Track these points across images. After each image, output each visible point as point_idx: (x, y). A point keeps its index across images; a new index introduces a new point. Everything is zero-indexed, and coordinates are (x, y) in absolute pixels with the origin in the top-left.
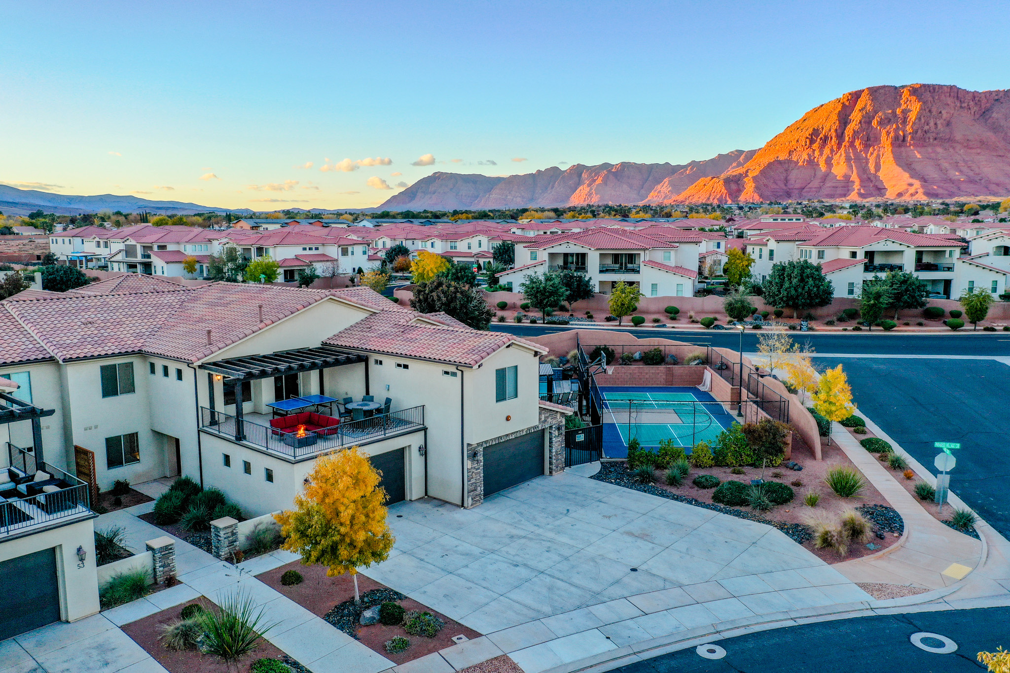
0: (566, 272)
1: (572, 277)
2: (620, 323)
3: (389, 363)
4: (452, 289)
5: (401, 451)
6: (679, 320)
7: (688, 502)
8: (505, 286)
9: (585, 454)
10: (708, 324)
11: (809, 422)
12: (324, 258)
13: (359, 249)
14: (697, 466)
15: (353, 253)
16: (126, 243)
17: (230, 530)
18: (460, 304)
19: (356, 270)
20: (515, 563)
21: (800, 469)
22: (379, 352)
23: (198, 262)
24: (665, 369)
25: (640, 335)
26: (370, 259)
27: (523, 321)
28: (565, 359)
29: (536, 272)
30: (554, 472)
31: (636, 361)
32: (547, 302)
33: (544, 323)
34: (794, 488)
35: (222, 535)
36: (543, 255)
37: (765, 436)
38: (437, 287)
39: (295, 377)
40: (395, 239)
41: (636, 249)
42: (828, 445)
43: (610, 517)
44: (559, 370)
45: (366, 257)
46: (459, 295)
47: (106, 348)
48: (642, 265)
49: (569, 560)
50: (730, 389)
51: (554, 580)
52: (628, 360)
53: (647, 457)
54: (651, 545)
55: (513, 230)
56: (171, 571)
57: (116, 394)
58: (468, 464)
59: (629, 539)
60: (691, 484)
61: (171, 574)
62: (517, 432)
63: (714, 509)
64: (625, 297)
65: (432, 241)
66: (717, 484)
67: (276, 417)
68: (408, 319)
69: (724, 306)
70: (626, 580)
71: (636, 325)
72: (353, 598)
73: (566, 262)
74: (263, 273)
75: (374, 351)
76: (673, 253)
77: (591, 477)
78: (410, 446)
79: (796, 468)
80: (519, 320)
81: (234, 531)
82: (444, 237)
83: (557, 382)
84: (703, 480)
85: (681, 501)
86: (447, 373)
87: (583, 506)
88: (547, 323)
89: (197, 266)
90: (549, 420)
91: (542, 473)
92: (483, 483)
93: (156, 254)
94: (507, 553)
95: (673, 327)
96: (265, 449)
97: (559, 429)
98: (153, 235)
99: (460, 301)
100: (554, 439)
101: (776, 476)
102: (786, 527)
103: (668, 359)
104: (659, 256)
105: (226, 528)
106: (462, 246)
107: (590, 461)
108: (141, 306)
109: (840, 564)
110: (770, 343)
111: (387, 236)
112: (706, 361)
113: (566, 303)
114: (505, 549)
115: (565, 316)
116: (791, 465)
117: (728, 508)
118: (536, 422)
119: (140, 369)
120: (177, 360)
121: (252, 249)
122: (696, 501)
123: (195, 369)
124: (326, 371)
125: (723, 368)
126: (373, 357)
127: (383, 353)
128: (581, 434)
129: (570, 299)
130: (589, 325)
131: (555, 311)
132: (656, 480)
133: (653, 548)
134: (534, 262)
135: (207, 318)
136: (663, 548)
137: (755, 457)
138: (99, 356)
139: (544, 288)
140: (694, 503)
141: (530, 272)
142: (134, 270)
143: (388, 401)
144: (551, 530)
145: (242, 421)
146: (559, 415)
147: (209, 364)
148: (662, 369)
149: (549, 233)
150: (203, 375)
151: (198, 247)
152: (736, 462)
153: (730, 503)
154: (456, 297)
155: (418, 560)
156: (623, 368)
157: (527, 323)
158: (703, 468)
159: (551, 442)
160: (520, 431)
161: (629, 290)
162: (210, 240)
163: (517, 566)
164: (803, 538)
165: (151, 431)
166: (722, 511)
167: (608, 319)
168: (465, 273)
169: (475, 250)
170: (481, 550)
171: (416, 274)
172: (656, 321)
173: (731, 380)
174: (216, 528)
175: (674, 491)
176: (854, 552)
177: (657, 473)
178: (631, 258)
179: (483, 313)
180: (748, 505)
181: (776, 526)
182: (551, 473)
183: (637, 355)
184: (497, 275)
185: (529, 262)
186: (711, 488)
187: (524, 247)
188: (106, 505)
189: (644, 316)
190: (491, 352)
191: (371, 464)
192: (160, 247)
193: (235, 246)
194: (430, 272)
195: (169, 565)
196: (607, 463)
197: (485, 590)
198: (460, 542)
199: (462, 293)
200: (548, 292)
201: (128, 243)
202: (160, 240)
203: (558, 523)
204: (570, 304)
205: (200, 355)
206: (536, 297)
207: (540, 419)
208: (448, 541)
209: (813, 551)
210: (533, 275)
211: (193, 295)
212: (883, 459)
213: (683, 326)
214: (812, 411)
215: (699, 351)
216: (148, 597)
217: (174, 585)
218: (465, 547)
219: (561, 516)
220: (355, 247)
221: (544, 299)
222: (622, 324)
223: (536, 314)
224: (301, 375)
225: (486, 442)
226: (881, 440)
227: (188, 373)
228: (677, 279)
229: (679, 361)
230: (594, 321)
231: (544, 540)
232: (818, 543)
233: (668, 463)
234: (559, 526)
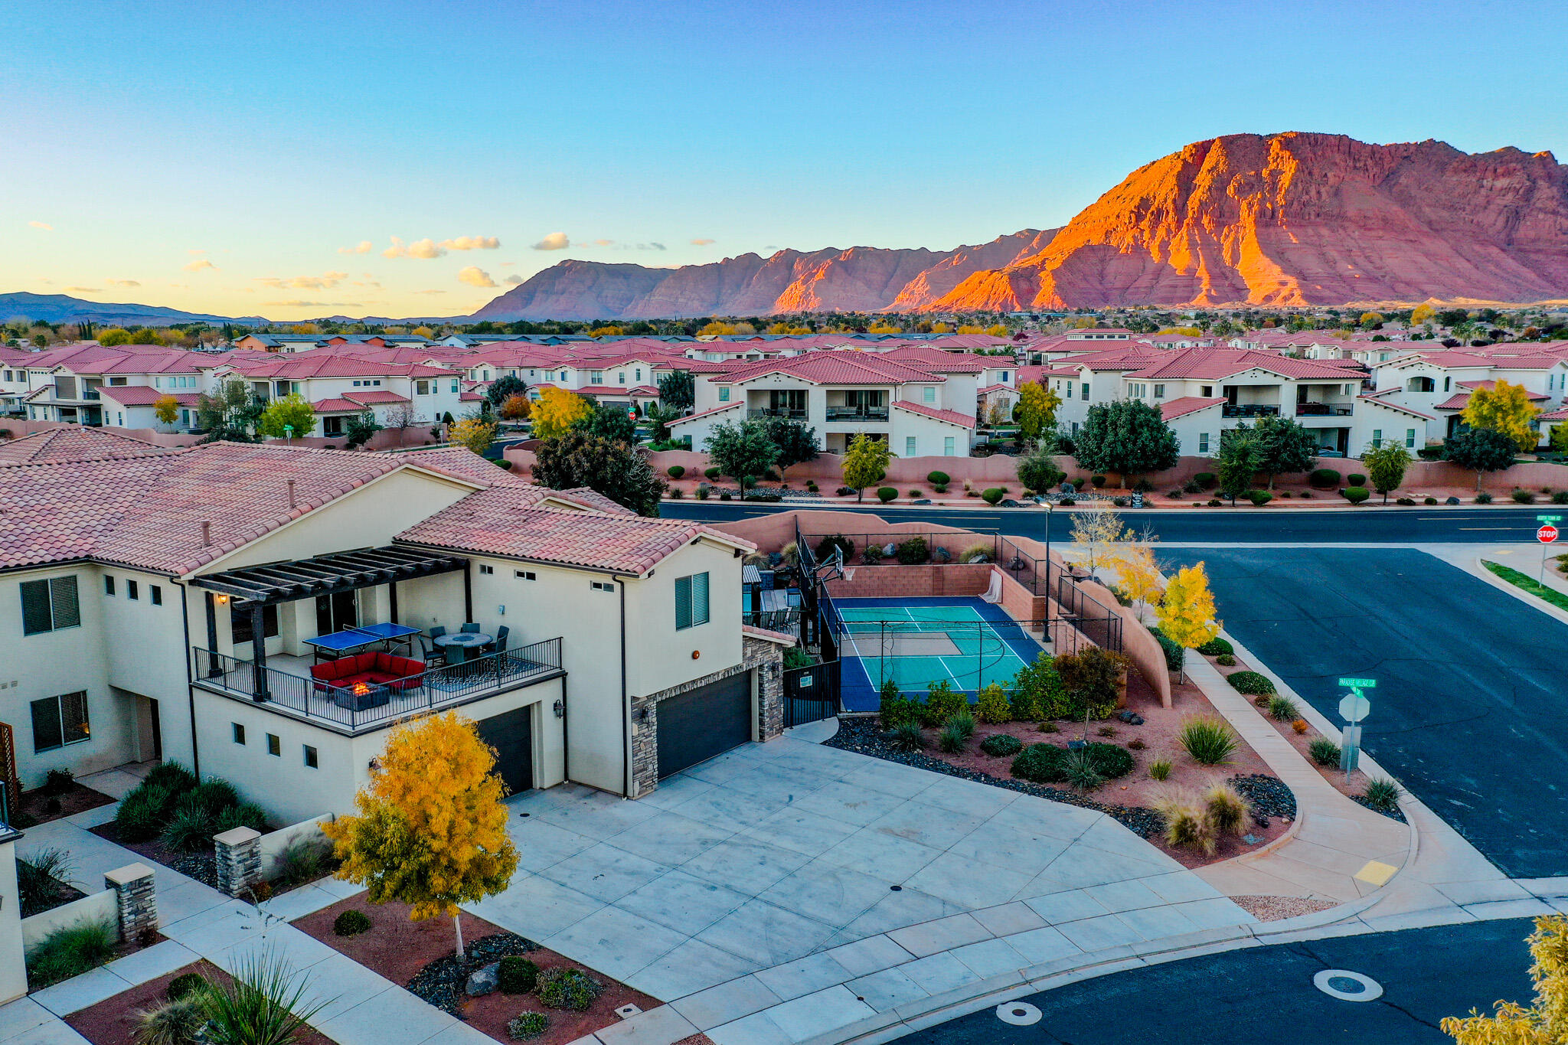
0: (775, 419)
1: (785, 427)
2: (860, 499)
3: (504, 571)
4: (599, 448)
5: (527, 710)
6: (950, 493)
7: (974, 778)
8: (680, 441)
9: (815, 705)
10: (994, 499)
11: (1151, 649)
12: (388, 398)
13: (445, 384)
14: (984, 721)
15: (435, 391)
16: (56, 374)
17: (247, 849)
18: (612, 472)
19: (442, 417)
20: (710, 884)
21: (1140, 722)
22: (487, 554)
23: (179, 404)
24: (932, 570)
25: (892, 517)
26: (464, 399)
27: (710, 497)
28: (777, 557)
29: (729, 421)
30: (766, 737)
31: (887, 558)
32: (748, 466)
33: (742, 500)
34: (1132, 752)
35: (233, 857)
36: (739, 393)
37: (1091, 674)
38: (575, 447)
39: (351, 595)
40: (502, 368)
41: (883, 384)
42: (1180, 684)
43: (856, 805)
44: (768, 574)
45: (457, 396)
46: (610, 459)
47: (30, 554)
48: (892, 408)
49: (795, 876)
50: (1031, 600)
51: (774, 909)
52: (874, 557)
53: (911, 709)
54: (922, 848)
55: (689, 353)
56: (148, 919)
57: (49, 629)
58: (633, 729)
59: (888, 840)
60: (978, 751)
61: (149, 924)
62: (709, 676)
63: (1014, 789)
64: (867, 459)
65: (563, 370)
66: (1018, 749)
67: (320, 661)
68: (532, 500)
69: (1017, 471)
70: (885, 904)
71: (884, 501)
72: (454, 951)
73: (774, 404)
74: (289, 423)
75: (480, 553)
76: (938, 389)
77: (824, 743)
78: (539, 703)
79: (1134, 720)
80: (704, 495)
81: (255, 850)
82: (581, 364)
83: (766, 592)
84: (997, 743)
85: (965, 777)
86: (597, 586)
87: (813, 789)
88: (747, 500)
89: (179, 412)
90: (759, 656)
91: (747, 738)
92: (656, 757)
93: (108, 392)
94: (698, 867)
95: (941, 504)
96: (303, 715)
97: (773, 668)
98: (103, 362)
99: (612, 468)
100: (766, 685)
101: (1106, 733)
102: (1123, 812)
103: (936, 555)
104: (916, 393)
105: (239, 845)
106: (610, 378)
107: (823, 717)
108: (88, 483)
109: (1205, 868)
110: (1090, 529)
111: (492, 362)
112: (993, 557)
113: (775, 468)
114: (695, 862)
115: (776, 488)
116: (1126, 717)
117: (1036, 786)
118: (738, 660)
119: (88, 586)
120: (153, 571)
121: (271, 384)
122: (986, 776)
123: (183, 587)
124: (400, 585)
125: (1019, 568)
126: (477, 562)
127: (494, 555)
128: (807, 675)
129: (782, 462)
130: (812, 502)
131: (759, 480)
132: (924, 744)
133: (924, 853)
134: (724, 404)
135: (201, 501)
136: (940, 852)
137: (1074, 706)
138: (19, 568)
139: (743, 445)
140: (983, 779)
141: (720, 420)
142: (70, 418)
143: (503, 631)
144: (766, 829)
145: (265, 670)
146: (773, 648)
147: (207, 577)
148: (926, 570)
149: (744, 357)
150: (197, 595)
151: (179, 380)
152: (1045, 713)
153: (1039, 778)
154: (605, 461)
155: (558, 886)
156: (867, 569)
157: (715, 499)
158: (995, 725)
159: (761, 691)
160: (713, 674)
161: (873, 448)
162: (199, 370)
163: (714, 888)
164: (1149, 830)
165: (108, 690)
166: (1026, 792)
167: (842, 493)
168: (617, 421)
169: (631, 384)
170: (658, 866)
171: (539, 422)
172: (915, 494)
173: (1031, 584)
174: (223, 846)
175: (952, 761)
176: (1227, 847)
177: (926, 733)
178: (875, 397)
179: (649, 486)
180: (1065, 781)
181: (1108, 812)
182: (762, 737)
183: (888, 549)
184: (667, 425)
185: (718, 404)
186: (1009, 755)
187: (709, 381)
188: (32, 812)
189: (896, 487)
190: (669, 552)
191: (480, 737)
192: (114, 381)
193: (241, 378)
194: (561, 419)
195: (144, 910)
196: (848, 719)
197: (666, 930)
198: (623, 854)
199: (614, 455)
200: (749, 451)
201: (60, 373)
202: (113, 370)
203: (776, 817)
204: (783, 470)
205: (190, 564)
206: (730, 459)
207: (744, 654)
208: (604, 853)
209: (1164, 849)
210: (725, 425)
211: (176, 463)
212: (1260, 703)
213: (955, 502)
214: (1155, 632)
215: (983, 541)
216: (110, 965)
217: (155, 943)
218: (632, 861)
219: (779, 806)
220: (440, 380)
221: (743, 462)
222: (863, 500)
223: (731, 486)
224: (359, 592)
225: (661, 693)
226: (1257, 674)
227: (171, 593)
228: (947, 430)
229: (952, 557)
230: (820, 496)
231: (755, 846)
232: (1172, 835)
233: (942, 718)
234: (778, 822)
